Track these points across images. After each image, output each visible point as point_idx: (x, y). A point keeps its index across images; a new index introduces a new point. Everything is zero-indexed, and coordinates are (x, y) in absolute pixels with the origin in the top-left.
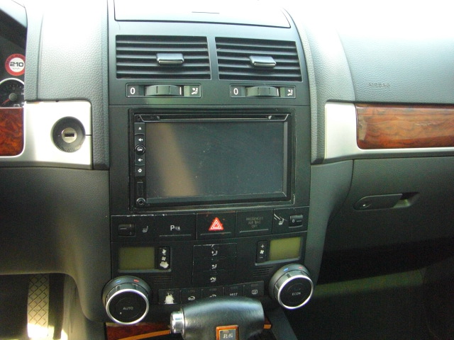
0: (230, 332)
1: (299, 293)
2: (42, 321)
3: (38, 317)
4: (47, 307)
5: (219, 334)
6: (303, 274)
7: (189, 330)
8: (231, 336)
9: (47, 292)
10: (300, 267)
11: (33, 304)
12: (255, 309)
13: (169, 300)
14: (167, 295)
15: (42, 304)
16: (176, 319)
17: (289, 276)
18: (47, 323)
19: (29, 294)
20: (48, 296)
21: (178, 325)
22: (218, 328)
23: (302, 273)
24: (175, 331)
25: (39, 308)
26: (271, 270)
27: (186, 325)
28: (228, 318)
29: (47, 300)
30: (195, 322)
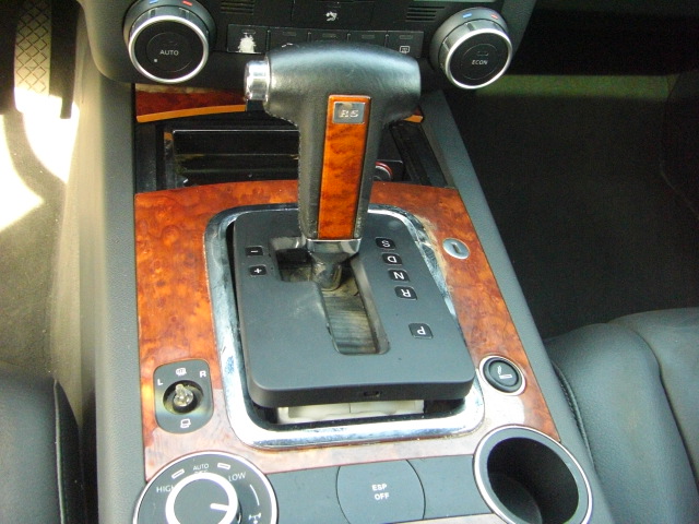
0: (354, 108)
1: (486, 62)
2: (39, 86)
3: (32, 79)
4: (47, 64)
5: (332, 109)
6: (496, 28)
7: (277, 95)
8: (355, 114)
9: (48, 38)
10: (493, 16)
11: (24, 57)
12: (405, 73)
13: (247, 45)
14: (243, 36)
15: (39, 58)
16: (256, 75)
17: (471, 28)
18: (48, 89)
19: (18, 40)
20: (49, 46)
21: (258, 86)
22: (331, 97)
23: (495, 25)
24: (251, 96)
25: (34, 64)
26: (439, 12)
27: (273, 86)
28: (353, 82)
29: (48, 52)
30: (291, 83)
